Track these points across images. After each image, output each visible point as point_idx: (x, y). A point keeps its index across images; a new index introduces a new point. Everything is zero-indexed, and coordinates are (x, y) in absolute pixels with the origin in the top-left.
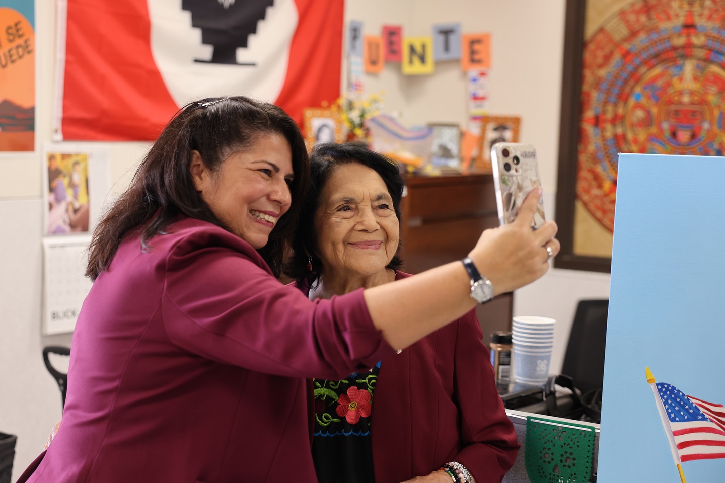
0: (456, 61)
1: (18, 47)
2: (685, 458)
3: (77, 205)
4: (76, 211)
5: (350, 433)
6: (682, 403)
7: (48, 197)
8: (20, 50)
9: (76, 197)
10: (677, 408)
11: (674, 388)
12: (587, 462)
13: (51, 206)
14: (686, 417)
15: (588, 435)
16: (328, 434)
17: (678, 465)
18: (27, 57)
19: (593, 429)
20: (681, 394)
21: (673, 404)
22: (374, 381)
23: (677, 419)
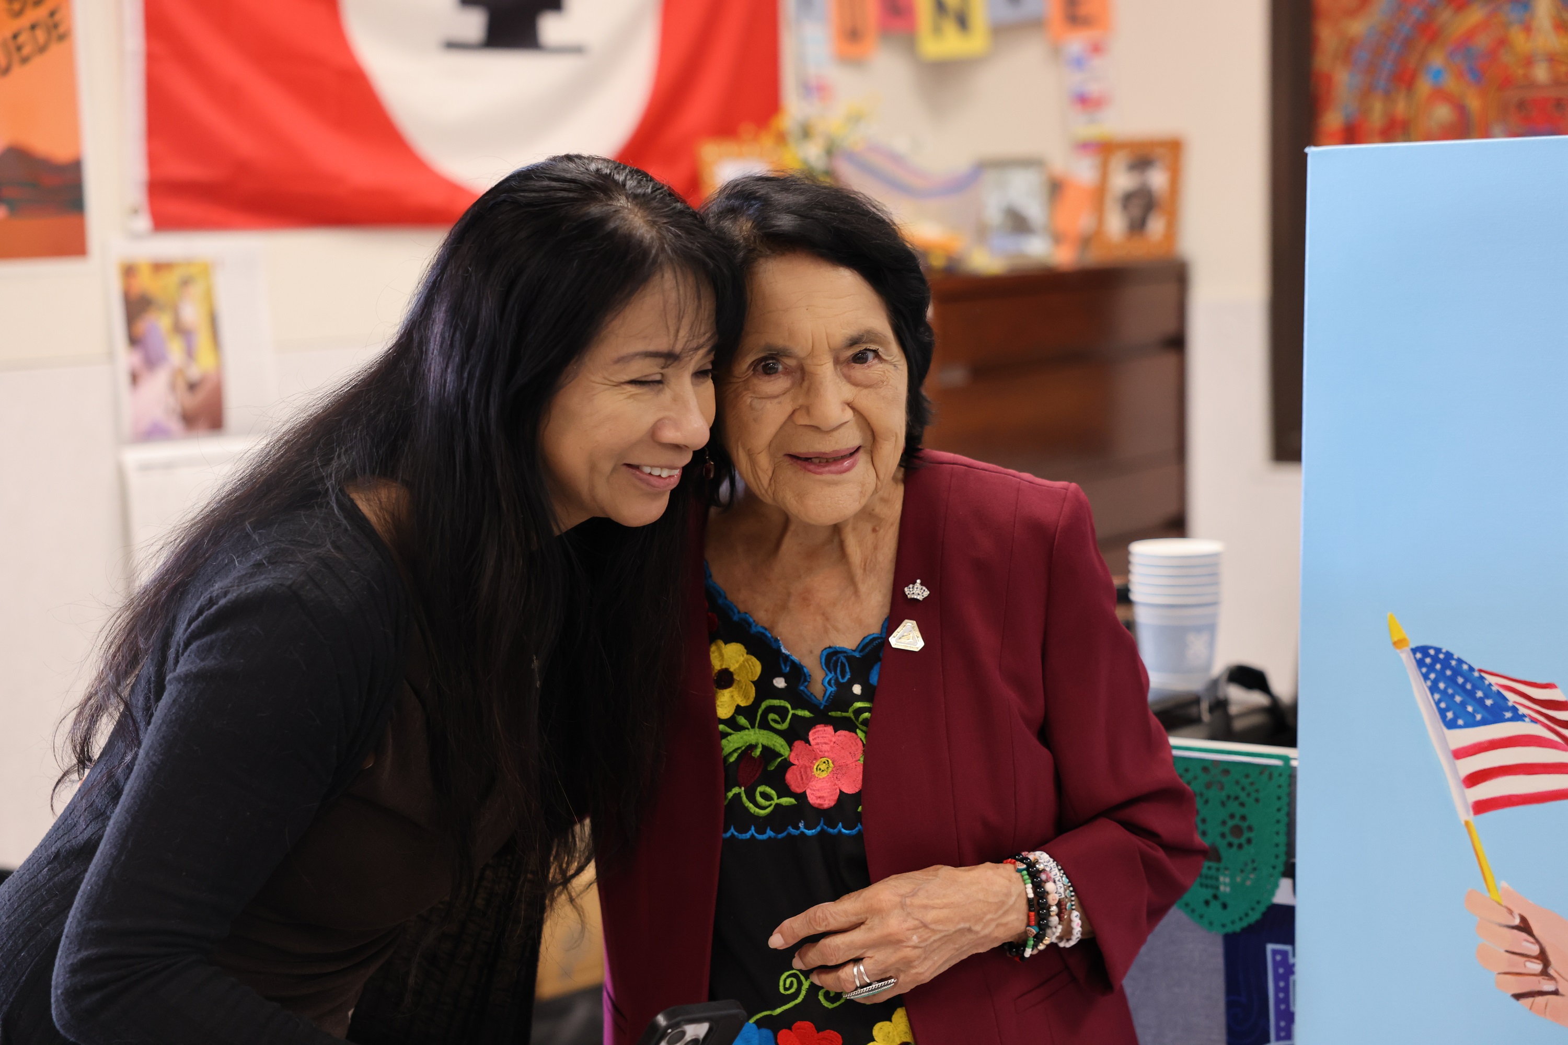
0: (1035, 24)
1: (33, 27)
2: (1481, 807)
3: (195, 372)
4: (192, 387)
5: (819, 828)
6: (1469, 686)
7: (126, 358)
8: (41, 35)
9: (190, 353)
10: (1458, 699)
11: (1449, 655)
12: (1277, 833)
13: (135, 378)
14: (1479, 717)
15: (1276, 775)
16: (770, 833)
17: (1467, 824)
18: (55, 49)
19: (1286, 759)
20: (1465, 667)
21: (1450, 691)
22: (866, 715)
23: (1460, 722)
